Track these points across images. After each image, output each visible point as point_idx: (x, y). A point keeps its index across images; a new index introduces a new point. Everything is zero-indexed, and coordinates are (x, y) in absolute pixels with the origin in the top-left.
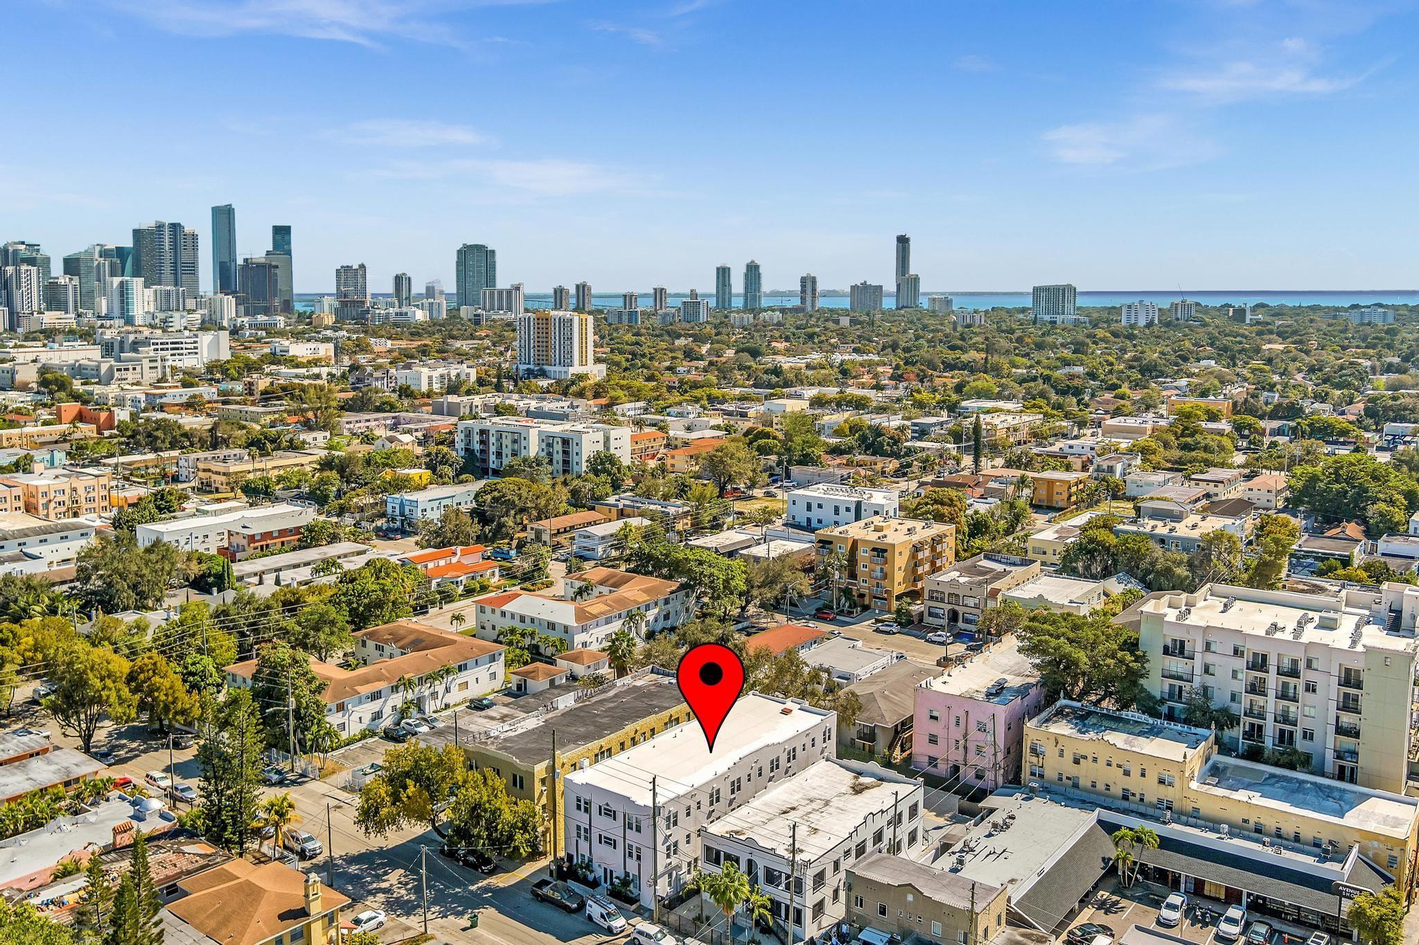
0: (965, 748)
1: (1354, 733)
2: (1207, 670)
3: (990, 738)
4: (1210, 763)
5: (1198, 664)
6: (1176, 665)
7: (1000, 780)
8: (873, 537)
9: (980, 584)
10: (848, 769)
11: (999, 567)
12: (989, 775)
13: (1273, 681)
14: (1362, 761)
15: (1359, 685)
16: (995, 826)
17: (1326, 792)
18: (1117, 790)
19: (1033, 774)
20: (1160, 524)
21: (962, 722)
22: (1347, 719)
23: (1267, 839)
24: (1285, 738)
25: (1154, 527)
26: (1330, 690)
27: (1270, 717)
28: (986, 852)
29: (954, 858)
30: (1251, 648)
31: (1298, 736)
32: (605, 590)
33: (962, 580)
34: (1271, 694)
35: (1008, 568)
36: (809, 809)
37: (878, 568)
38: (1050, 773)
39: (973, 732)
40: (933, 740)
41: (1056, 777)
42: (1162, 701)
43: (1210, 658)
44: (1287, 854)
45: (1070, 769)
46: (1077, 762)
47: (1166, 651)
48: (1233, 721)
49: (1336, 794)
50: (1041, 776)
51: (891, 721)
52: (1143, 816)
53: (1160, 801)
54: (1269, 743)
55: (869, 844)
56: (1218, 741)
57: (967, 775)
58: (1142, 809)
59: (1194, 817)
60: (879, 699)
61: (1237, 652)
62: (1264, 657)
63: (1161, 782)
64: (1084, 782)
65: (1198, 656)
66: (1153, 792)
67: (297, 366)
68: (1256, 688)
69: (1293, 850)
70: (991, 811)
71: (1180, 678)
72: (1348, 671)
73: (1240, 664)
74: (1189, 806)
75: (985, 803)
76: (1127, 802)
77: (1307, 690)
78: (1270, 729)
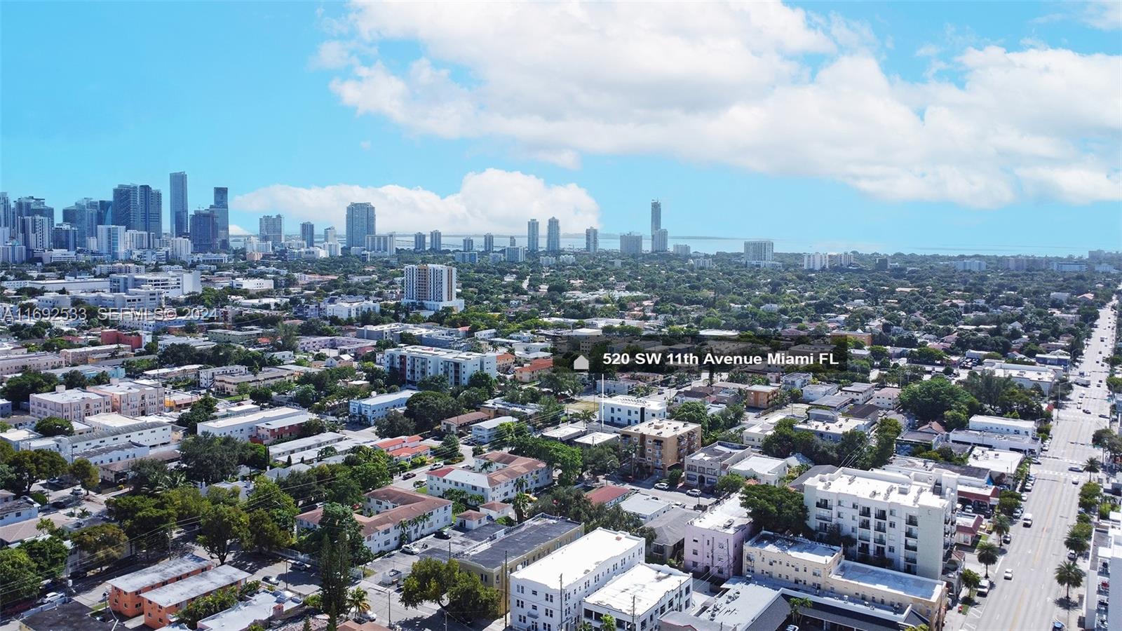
0: (713, 557)
1: (915, 549)
2: (839, 516)
3: (726, 552)
4: (841, 564)
5: (834, 512)
6: (823, 512)
7: (731, 573)
8: (654, 433)
9: (716, 461)
10: (654, 569)
11: (727, 450)
12: (726, 572)
13: (873, 521)
14: (918, 563)
15: (915, 524)
16: (730, 597)
17: (899, 579)
18: (792, 579)
19: (748, 570)
20: (820, 424)
21: (711, 543)
22: (911, 542)
23: (867, 603)
24: (880, 551)
25: (817, 427)
26: (902, 526)
27: (872, 541)
28: (725, 610)
29: (710, 614)
30: (862, 504)
31: (886, 550)
32: (500, 465)
33: (706, 459)
34: (872, 528)
35: (733, 451)
36: (635, 589)
37: (657, 451)
38: (758, 570)
39: (717, 549)
40: (695, 553)
41: (761, 572)
42: (816, 531)
43: (841, 509)
44: (877, 610)
45: (767, 568)
46: (771, 564)
47: (818, 505)
48: (854, 542)
49: (904, 580)
50: (753, 572)
51: (672, 541)
52: (806, 592)
53: (814, 584)
54: (871, 553)
55: (667, 606)
56: (845, 553)
57: (714, 571)
58: (805, 588)
59: (832, 593)
60: (665, 531)
61: (855, 506)
62: (869, 509)
63: (815, 574)
64: (775, 575)
65: (834, 508)
66: (810, 580)
67: (251, 297)
68: (865, 525)
69: (879, 608)
70: (728, 590)
71: (826, 520)
72: (911, 517)
73: (856, 513)
74: (828, 587)
75: (724, 586)
76: (797, 585)
77: (891, 526)
78: (872, 546)
